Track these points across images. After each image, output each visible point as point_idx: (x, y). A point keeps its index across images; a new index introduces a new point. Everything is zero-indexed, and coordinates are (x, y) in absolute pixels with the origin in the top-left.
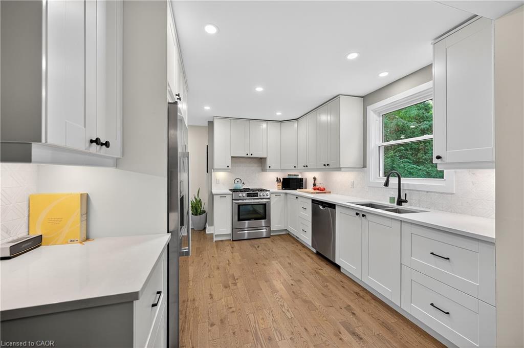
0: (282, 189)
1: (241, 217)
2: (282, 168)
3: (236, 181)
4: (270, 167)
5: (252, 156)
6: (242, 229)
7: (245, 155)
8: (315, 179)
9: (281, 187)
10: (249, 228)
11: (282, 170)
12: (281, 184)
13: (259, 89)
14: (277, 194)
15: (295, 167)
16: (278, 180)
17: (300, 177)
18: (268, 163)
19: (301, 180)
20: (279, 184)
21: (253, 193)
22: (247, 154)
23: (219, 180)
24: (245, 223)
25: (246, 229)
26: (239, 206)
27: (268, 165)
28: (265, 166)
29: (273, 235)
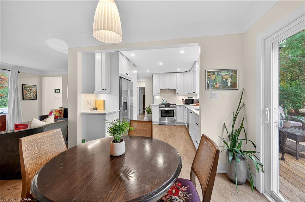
1: (163, 115)
3: (163, 100)
5: (169, 89)
6: (165, 120)
7: (166, 89)
9: (184, 103)
10: (168, 120)
11: (184, 95)
12: (184, 102)
13: (161, 64)
14: (180, 106)
15: (189, 94)
16: (183, 100)
17: (193, 98)
21: (168, 105)
23: (156, 99)
24: (165, 118)
26: (162, 110)
27: (177, 93)
28: (176, 93)
29: (178, 124)
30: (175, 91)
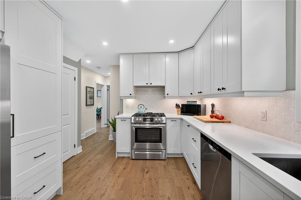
0: (181, 114)
1: (138, 139)
2: (179, 96)
3: (139, 107)
4: (168, 94)
5: (151, 85)
6: (145, 150)
7: (145, 85)
8: (213, 106)
9: (180, 112)
10: (151, 150)
11: (180, 97)
12: (180, 110)
14: (173, 120)
15: (191, 94)
16: (177, 106)
17: (198, 103)
18: (167, 91)
19: (199, 106)
20: (178, 110)
22: (147, 84)
23: (128, 105)
24: (146, 145)
25: (148, 150)
26: (136, 129)
27: (166, 92)
28: (164, 94)
29: (170, 156)
30: (162, 88)
